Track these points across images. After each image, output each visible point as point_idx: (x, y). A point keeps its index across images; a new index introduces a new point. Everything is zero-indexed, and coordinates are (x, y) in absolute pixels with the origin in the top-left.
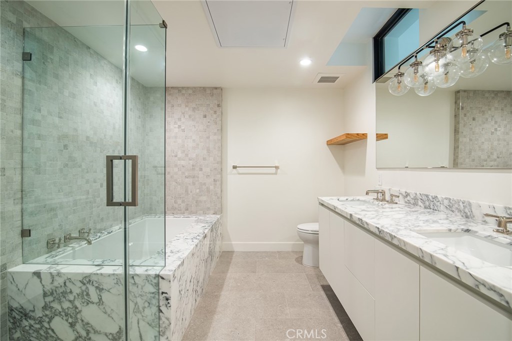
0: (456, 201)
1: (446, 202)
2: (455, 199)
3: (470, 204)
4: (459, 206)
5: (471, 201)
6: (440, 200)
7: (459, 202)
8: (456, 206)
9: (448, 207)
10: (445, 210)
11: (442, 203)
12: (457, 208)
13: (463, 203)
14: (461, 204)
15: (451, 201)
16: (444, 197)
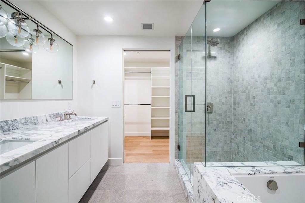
0: (30, 118)
1: (23, 121)
2: (29, 117)
3: (37, 117)
4: (31, 120)
5: (37, 116)
6: (19, 120)
7: (31, 118)
8: (30, 121)
9: (25, 123)
10: (23, 126)
11: (20, 122)
12: (30, 122)
13: (33, 118)
14: (32, 119)
15: (27, 119)
16: (21, 118)
